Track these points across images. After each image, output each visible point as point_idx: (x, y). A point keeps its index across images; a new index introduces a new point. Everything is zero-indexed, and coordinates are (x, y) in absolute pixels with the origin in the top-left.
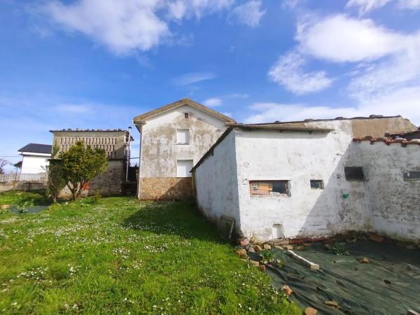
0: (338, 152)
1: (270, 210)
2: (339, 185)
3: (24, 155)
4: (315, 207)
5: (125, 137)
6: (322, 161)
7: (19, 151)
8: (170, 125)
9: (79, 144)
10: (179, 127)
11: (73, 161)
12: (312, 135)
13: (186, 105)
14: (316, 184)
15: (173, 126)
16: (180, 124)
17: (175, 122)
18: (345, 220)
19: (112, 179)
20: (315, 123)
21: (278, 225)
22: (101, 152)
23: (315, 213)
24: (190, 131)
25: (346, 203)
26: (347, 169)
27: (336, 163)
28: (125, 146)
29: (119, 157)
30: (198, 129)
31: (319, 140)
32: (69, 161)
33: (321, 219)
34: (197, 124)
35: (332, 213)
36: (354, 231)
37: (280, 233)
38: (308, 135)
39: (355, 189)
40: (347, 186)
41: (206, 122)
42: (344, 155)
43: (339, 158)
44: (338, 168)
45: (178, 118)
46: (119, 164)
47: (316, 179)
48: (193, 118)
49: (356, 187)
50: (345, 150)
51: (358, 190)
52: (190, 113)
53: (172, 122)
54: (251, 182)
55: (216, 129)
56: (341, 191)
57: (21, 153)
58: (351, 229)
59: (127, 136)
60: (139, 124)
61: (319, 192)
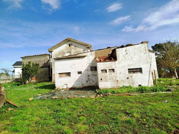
0: (88, 62)
1: (64, 81)
2: (87, 72)
3: (15, 67)
4: (78, 79)
5: (48, 57)
6: (82, 66)
7: (13, 65)
8: (63, 50)
9: (29, 63)
10: (67, 51)
11: (27, 70)
12: (80, 58)
13: (69, 41)
14: (79, 73)
15: (64, 51)
16: (67, 50)
17: (65, 49)
18: (88, 83)
19: (45, 75)
20: (81, 54)
21: (67, 85)
22: (37, 65)
23: (78, 81)
24: (72, 52)
25: (89, 78)
26: (91, 68)
27: (87, 66)
28: (49, 61)
29: (47, 66)
30: (75, 51)
31: (81, 59)
32: (25, 70)
33: (80, 82)
34: (74, 49)
35: (84, 81)
36: (91, 86)
37: (67, 87)
38: (78, 58)
39: (93, 73)
40: (90, 73)
41: (78, 47)
42: (91, 63)
43: (88, 64)
44: (88, 67)
45: (66, 47)
46: (47, 69)
47: (80, 71)
48: (72, 46)
49: (94, 73)
50: (91, 61)
51: (94, 74)
52: (71, 44)
53: (64, 49)
54: (59, 74)
55: (83, 50)
56: (88, 74)
57: (13, 66)
58: (90, 85)
59: (49, 56)
60: (51, 52)
61: (80, 75)
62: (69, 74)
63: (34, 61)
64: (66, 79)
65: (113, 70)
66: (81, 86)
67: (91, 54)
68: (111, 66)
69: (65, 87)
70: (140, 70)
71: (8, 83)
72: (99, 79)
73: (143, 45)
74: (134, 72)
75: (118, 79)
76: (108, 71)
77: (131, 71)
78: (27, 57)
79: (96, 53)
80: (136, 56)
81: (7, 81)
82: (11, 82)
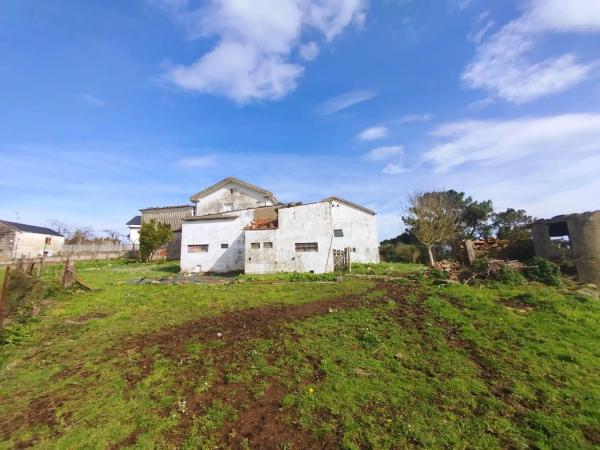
1: (196, 259)
2: (234, 247)
3: (131, 228)
6: (230, 234)
7: (127, 224)
8: (218, 200)
10: (226, 202)
12: (227, 220)
13: (231, 182)
14: (224, 246)
15: (221, 201)
16: (226, 199)
17: (223, 197)
18: (238, 265)
21: (200, 266)
25: (240, 256)
27: (238, 235)
30: (241, 202)
31: (230, 223)
33: (223, 263)
34: (240, 199)
37: (200, 270)
38: (224, 220)
41: (248, 195)
45: (225, 194)
47: (225, 243)
48: (237, 193)
52: (235, 188)
53: (220, 198)
54: (188, 246)
56: (239, 250)
60: (196, 202)
61: (225, 250)
62: (205, 247)
63: (161, 218)
64: (199, 256)
65: (271, 244)
66: (225, 270)
67: (247, 214)
68: (268, 238)
69: (197, 270)
70: (314, 247)
71: (112, 259)
72: (247, 258)
73: (323, 204)
74: (305, 249)
75: (277, 260)
76: (262, 245)
77: (301, 247)
78: (152, 209)
79: (255, 212)
80: (310, 223)
81: (113, 256)
82: (119, 258)
